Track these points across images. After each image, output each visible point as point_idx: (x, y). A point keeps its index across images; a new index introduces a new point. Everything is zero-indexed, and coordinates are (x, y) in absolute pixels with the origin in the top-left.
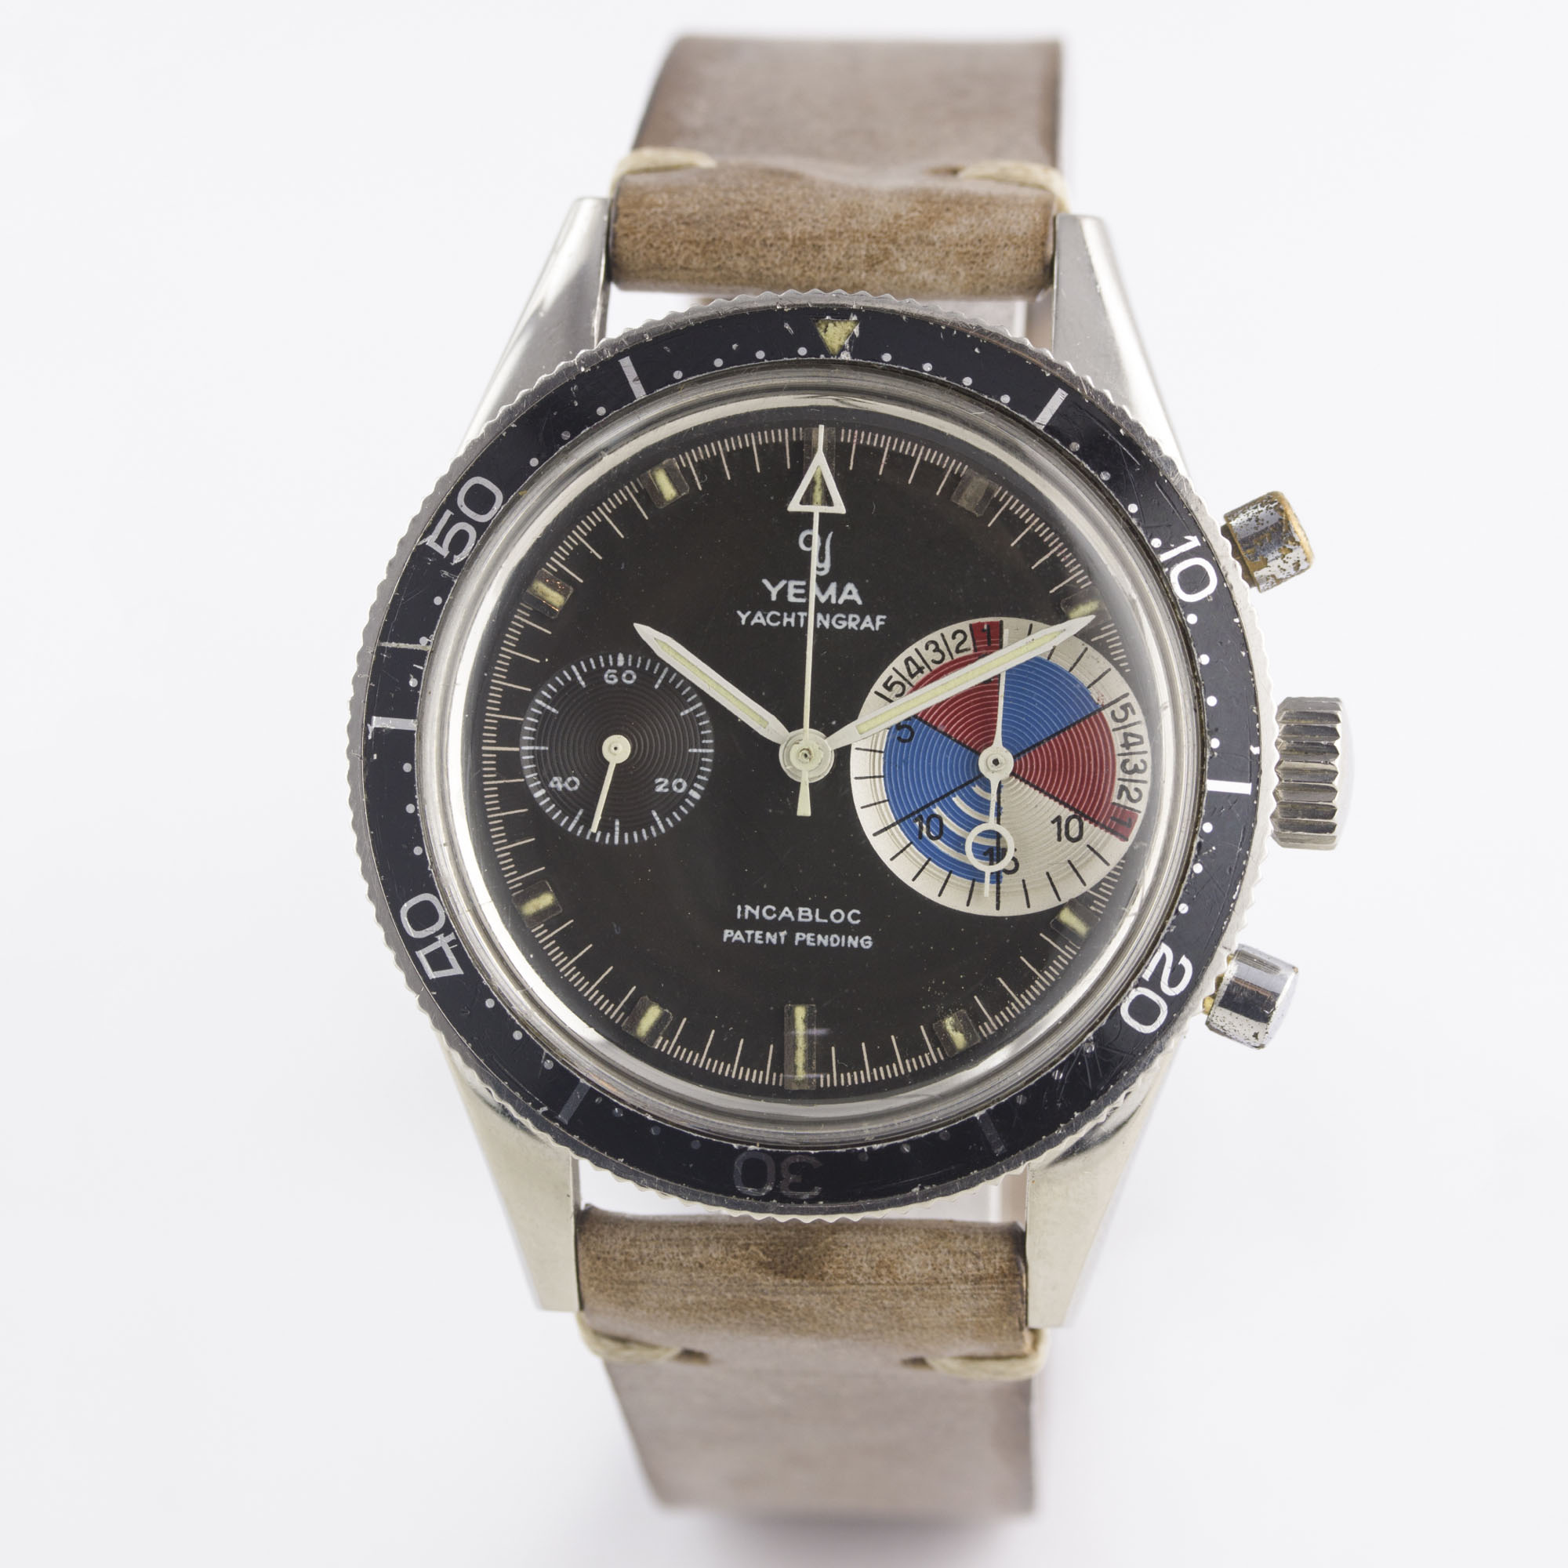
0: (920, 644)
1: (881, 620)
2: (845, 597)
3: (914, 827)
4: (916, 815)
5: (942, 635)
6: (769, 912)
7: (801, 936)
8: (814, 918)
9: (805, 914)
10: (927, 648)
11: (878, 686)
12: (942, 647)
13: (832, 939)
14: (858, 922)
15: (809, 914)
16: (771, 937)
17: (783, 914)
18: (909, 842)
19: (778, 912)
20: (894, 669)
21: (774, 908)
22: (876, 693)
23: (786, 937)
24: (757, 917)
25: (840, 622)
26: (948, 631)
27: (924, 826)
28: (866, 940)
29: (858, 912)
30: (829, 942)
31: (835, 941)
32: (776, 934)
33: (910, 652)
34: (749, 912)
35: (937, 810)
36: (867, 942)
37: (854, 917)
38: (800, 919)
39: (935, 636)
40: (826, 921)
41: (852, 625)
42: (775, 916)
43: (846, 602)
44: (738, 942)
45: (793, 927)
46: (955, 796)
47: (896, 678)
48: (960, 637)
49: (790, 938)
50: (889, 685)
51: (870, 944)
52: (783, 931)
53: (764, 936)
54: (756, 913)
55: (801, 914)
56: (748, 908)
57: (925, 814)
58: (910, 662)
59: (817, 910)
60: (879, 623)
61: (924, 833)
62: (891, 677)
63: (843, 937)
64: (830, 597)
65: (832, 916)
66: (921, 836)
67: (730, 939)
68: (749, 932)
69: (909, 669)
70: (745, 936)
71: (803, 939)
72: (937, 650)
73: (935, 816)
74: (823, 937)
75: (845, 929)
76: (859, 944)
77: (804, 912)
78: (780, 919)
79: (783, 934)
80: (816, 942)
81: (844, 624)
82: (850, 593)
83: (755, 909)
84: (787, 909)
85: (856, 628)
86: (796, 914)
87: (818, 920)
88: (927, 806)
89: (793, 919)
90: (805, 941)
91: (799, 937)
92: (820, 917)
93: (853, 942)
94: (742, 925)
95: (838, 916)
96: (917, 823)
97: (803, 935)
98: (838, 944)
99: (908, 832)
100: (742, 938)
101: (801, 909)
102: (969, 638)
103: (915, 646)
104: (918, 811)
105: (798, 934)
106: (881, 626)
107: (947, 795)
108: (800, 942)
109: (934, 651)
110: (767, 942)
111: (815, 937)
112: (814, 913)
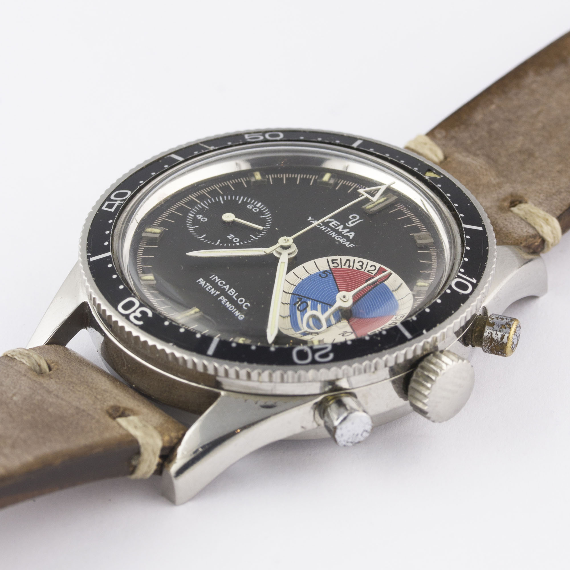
0: (357, 259)
1: (352, 246)
2: (348, 234)
3: (296, 300)
4: (301, 297)
5: (368, 263)
6: (222, 283)
7: (222, 298)
8: (233, 295)
9: (232, 292)
10: (358, 262)
11: (330, 258)
12: (364, 266)
13: (231, 307)
14: (246, 308)
15: (233, 293)
16: (213, 291)
17: (225, 287)
18: (289, 303)
19: (224, 285)
20: (341, 258)
21: (224, 283)
22: (327, 260)
23: (218, 294)
24: (216, 282)
25: (338, 238)
26: (371, 263)
27: (300, 303)
28: (242, 316)
29: (249, 305)
30: (229, 307)
31: (232, 308)
32: (215, 291)
33: (351, 258)
34: (216, 279)
35: (309, 303)
36: (241, 317)
37: (246, 306)
38: (229, 292)
39: (365, 261)
40: (236, 299)
41: (341, 241)
42: (222, 285)
43: (347, 236)
44: (201, 285)
45: (224, 293)
46: (320, 304)
47: (339, 262)
48: (373, 268)
49: (219, 296)
50: (334, 261)
51: (242, 318)
52: (219, 291)
53: (211, 288)
54: (217, 280)
55: (231, 291)
56: (216, 277)
57: (304, 299)
58: (348, 262)
59: (237, 294)
60: (351, 246)
61: (297, 305)
62: (337, 260)
63: (236, 309)
64: (343, 231)
65: (239, 299)
66: (295, 305)
67: (199, 282)
68: (208, 284)
69: (345, 263)
70: (205, 284)
71: (222, 299)
72: (361, 266)
73: (307, 303)
74: (229, 304)
75: (239, 308)
76: (238, 316)
77: (233, 291)
78: (222, 287)
79: (218, 293)
80: (225, 303)
81: (339, 239)
82: (351, 235)
83: (218, 279)
84: (228, 286)
85: (341, 242)
86: (229, 290)
87: (234, 297)
88: (307, 298)
89: (226, 290)
90: (222, 300)
91: (222, 297)
92: (236, 297)
93: (237, 313)
94: (207, 280)
95: (241, 301)
96: (298, 300)
97: (224, 298)
98: (231, 310)
99: (292, 299)
100: (203, 285)
101: (232, 289)
102: (376, 271)
103: (355, 258)
104: (303, 296)
105: (222, 296)
106: (350, 247)
107: (317, 301)
108: (220, 299)
109: (360, 266)
110: (210, 291)
111: (227, 302)
112: (235, 294)
